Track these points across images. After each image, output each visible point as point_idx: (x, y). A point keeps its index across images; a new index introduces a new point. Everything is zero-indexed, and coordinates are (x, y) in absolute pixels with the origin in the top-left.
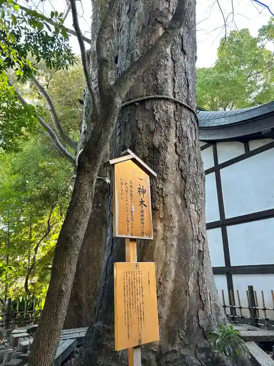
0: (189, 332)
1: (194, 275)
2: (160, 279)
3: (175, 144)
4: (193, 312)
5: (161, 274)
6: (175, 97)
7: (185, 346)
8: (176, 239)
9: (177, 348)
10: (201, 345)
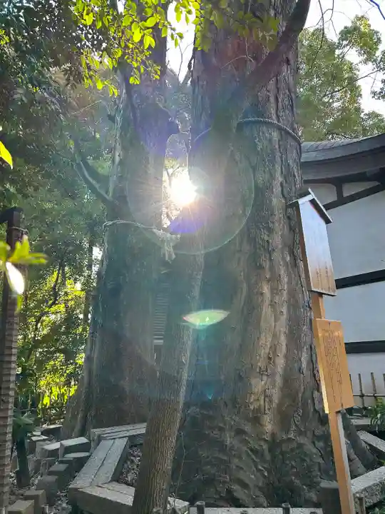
0: (304, 417)
1: (307, 349)
2: (269, 354)
3: (281, 184)
4: (308, 394)
5: (271, 347)
6: (279, 121)
7: (300, 433)
8: (285, 304)
9: (292, 436)
10: (318, 432)
